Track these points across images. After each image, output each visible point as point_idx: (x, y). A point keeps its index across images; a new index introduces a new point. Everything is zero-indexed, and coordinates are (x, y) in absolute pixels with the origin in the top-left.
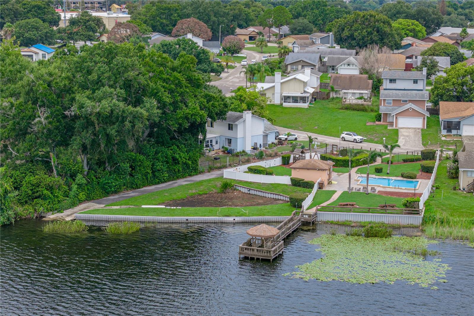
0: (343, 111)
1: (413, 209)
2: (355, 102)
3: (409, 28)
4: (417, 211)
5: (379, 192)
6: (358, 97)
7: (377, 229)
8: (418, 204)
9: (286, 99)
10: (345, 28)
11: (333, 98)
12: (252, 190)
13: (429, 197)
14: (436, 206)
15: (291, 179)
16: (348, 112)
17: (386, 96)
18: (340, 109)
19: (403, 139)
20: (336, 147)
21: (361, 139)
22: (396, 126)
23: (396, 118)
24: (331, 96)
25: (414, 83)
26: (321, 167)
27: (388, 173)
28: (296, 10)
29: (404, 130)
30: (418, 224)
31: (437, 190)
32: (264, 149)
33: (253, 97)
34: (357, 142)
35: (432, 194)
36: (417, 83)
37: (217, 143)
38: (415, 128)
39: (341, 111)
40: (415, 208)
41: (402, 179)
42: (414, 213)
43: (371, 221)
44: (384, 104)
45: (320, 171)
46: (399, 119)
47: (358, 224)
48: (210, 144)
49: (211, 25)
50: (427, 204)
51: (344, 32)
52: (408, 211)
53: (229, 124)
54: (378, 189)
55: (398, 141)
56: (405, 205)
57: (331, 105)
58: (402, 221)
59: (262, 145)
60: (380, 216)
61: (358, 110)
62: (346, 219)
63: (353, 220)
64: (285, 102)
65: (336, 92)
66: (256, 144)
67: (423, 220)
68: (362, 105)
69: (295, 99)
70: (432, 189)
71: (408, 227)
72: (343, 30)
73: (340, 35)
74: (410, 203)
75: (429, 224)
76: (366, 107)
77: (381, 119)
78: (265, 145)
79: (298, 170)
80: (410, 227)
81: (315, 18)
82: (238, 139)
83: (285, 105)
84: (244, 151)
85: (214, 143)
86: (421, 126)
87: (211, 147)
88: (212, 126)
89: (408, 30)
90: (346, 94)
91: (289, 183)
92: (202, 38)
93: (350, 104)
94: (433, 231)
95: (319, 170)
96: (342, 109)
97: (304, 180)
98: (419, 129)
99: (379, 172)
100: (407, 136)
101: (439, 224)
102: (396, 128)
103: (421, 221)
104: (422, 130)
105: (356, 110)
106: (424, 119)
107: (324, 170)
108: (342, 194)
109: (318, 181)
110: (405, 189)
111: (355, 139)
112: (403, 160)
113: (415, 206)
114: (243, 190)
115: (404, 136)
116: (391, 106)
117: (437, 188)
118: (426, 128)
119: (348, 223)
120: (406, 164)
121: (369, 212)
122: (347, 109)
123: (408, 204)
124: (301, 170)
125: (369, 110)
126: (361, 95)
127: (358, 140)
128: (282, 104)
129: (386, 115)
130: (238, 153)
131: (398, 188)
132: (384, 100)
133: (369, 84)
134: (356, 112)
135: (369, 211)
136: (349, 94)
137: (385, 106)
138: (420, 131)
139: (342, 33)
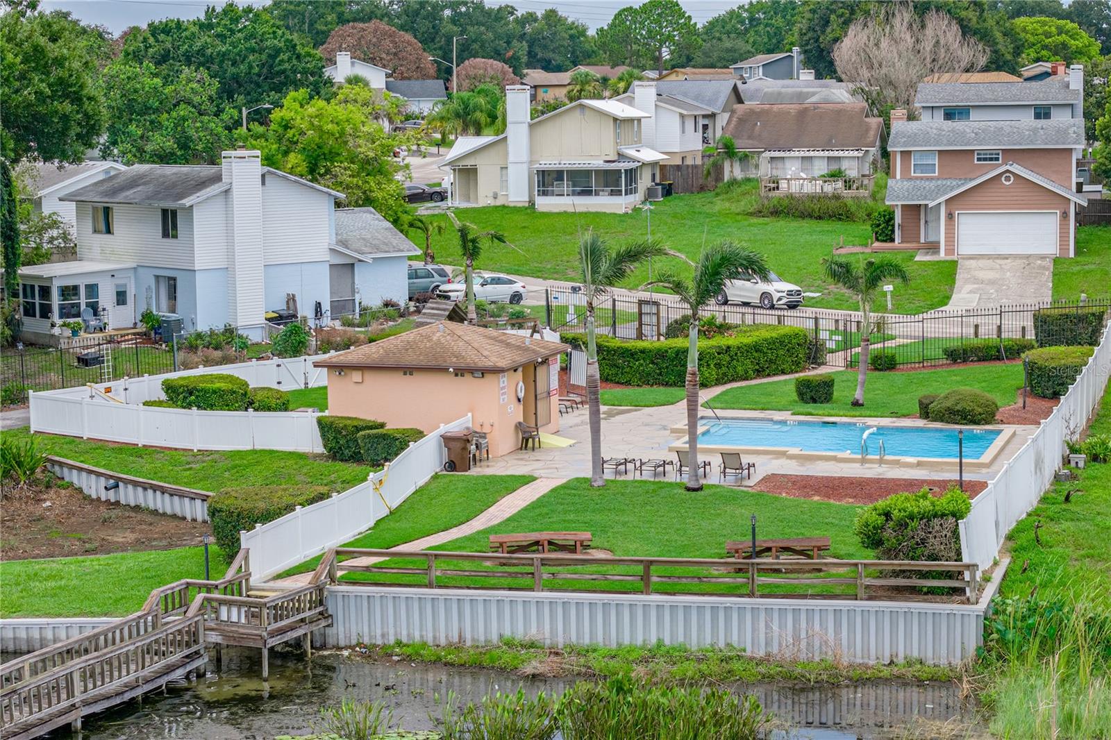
0: (761, 220)
1: (924, 565)
2: (809, 188)
3: (1047, 41)
4: (949, 575)
5: (769, 479)
6: (825, 172)
7: (655, 696)
8: (955, 534)
9: (548, 180)
10: (833, 17)
11: (734, 182)
12: (126, 482)
13: (1043, 500)
14: (1078, 547)
15: (320, 422)
16: (781, 224)
17: (913, 138)
18: (751, 214)
19: (971, 292)
20: (654, 310)
21: (790, 293)
22: (950, 251)
23: (950, 216)
24: (726, 177)
25: (1037, 116)
26: (472, 358)
27: (856, 404)
28: (723, 27)
29: (981, 263)
30: (957, 662)
31: (1097, 465)
32: (337, 324)
33: (330, 126)
34: (772, 307)
35: (1067, 486)
36: (1047, 116)
37: (121, 298)
38: (1028, 257)
39: (755, 220)
40: (933, 557)
41: (921, 423)
42: (932, 592)
43: (660, 644)
44: (905, 169)
45: (468, 377)
46: (963, 219)
47: (574, 663)
48: (83, 300)
49: (440, 48)
50: (1023, 539)
51: (829, 30)
52: (896, 574)
53: (165, 212)
54: (765, 467)
55: (949, 298)
56: (873, 539)
57: (720, 205)
58: (851, 644)
59: (326, 306)
60: (714, 609)
61: (820, 218)
62: (507, 633)
63: (545, 636)
64: (545, 193)
65: (744, 159)
66: (291, 299)
67: (987, 632)
68: (837, 197)
69: (582, 181)
70: (1066, 461)
71: (886, 681)
72: (827, 22)
73: (817, 40)
74: (902, 525)
75: (1022, 657)
76: (850, 202)
77: (893, 231)
78: (339, 308)
79: (356, 376)
80: (901, 681)
81: (774, 41)
82: (198, 276)
83: (544, 204)
84: (229, 331)
85: (106, 298)
86: (1052, 249)
87: (87, 314)
88: (109, 231)
89: (1045, 47)
90: (780, 165)
91: (311, 442)
92: (384, 66)
93: (791, 197)
94: (1042, 707)
95: (460, 372)
96: (758, 213)
97: (382, 426)
98: (1043, 257)
99: (814, 401)
100: (992, 282)
101: (1086, 660)
102: (949, 258)
103: (973, 641)
104: (1056, 261)
105: (810, 216)
106: (1065, 215)
107: (484, 372)
108: (553, 491)
109: (443, 429)
110: (919, 464)
111: (765, 295)
112: (946, 351)
113: (934, 544)
114: (94, 487)
115: (976, 280)
116: (932, 179)
117: (1095, 458)
118: (1072, 254)
119: (507, 658)
120: (960, 369)
121: (645, 584)
122: (776, 213)
123: (888, 534)
124: (370, 377)
125: (862, 214)
126: (834, 167)
127: (776, 296)
128: (532, 204)
129: (914, 211)
130: (199, 336)
131: (881, 462)
132: (906, 154)
133: (867, 130)
134: (807, 224)
135: (645, 578)
136: (788, 164)
137: (911, 179)
138: (1048, 263)
139: (823, 32)
